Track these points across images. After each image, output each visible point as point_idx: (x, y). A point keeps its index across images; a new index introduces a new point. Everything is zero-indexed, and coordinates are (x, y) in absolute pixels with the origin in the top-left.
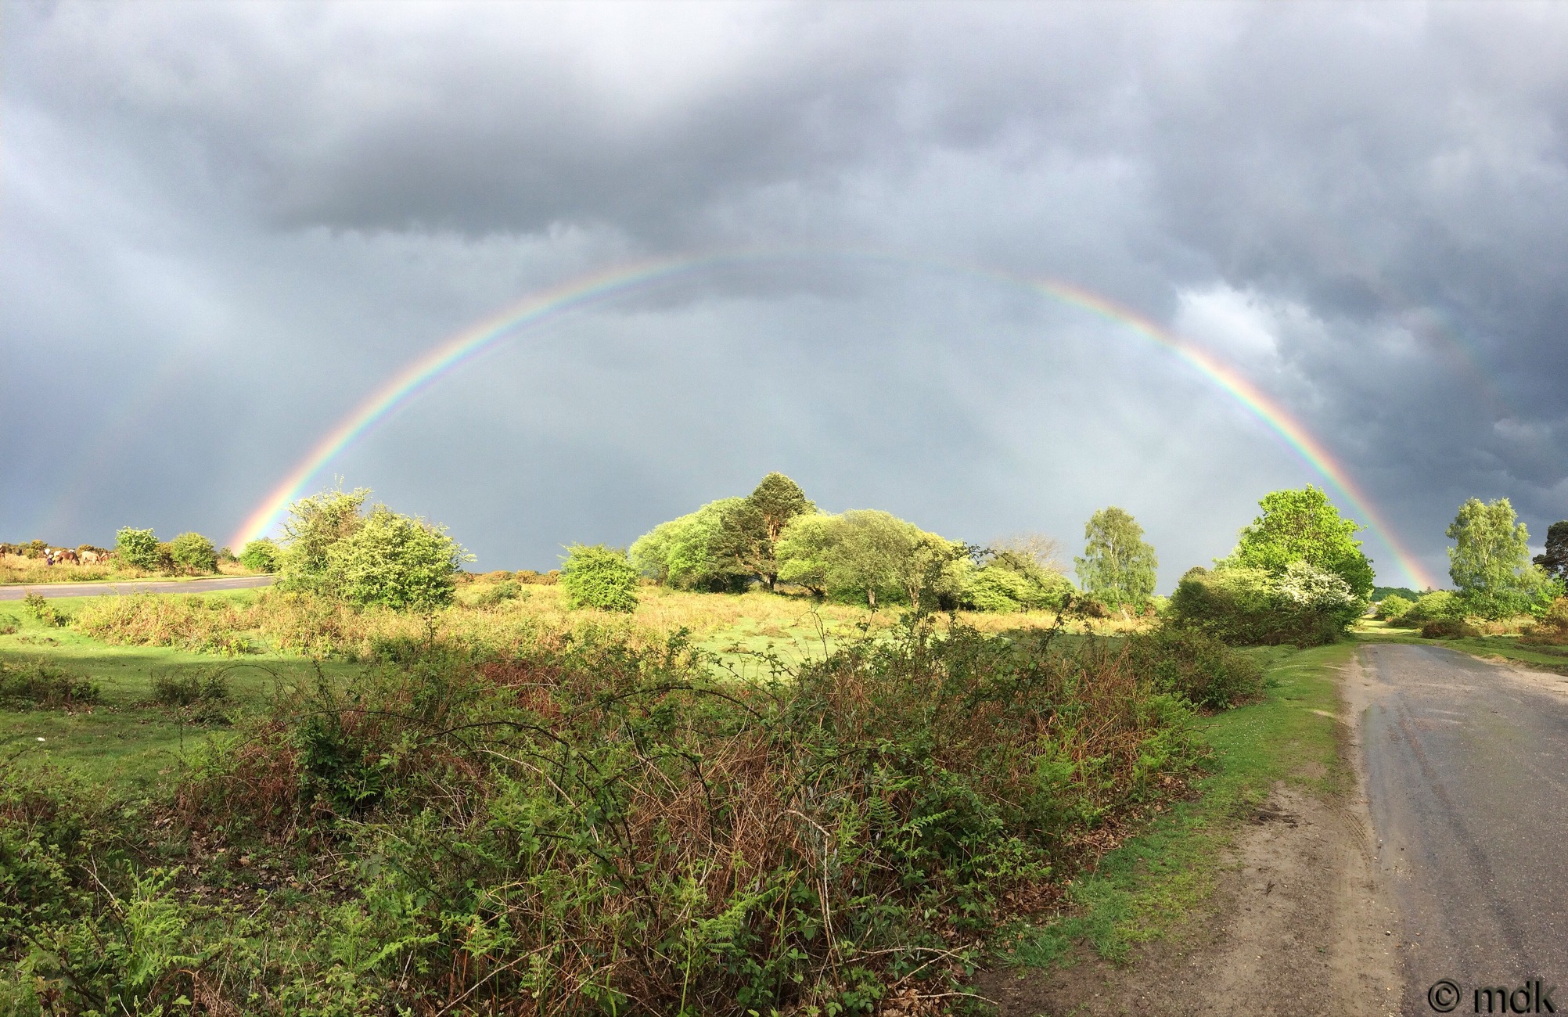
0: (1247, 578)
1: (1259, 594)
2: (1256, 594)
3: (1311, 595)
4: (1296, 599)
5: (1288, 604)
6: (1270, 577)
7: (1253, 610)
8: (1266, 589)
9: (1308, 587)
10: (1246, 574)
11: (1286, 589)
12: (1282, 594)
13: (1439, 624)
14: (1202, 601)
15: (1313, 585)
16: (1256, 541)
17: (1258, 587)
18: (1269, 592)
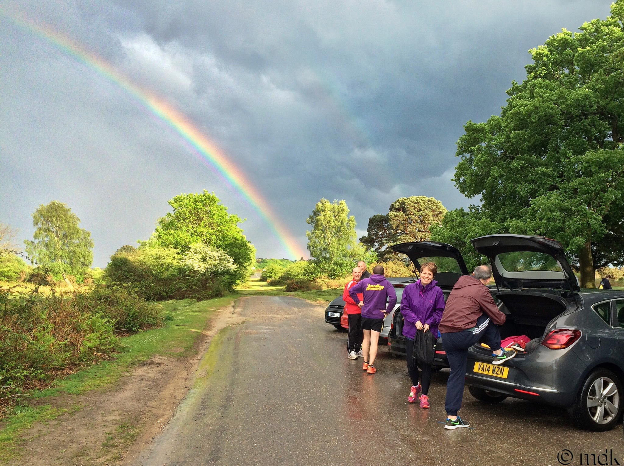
0: (161, 255)
1: (170, 266)
2: (168, 266)
3: (206, 265)
4: (196, 269)
5: (190, 272)
6: (178, 253)
7: (166, 276)
8: (175, 262)
9: (204, 260)
10: (161, 252)
11: (188, 262)
12: (186, 265)
13: (297, 283)
14: (128, 271)
15: (208, 258)
16: (168, 228)
17: (169, 260)
18: (177, 264)
